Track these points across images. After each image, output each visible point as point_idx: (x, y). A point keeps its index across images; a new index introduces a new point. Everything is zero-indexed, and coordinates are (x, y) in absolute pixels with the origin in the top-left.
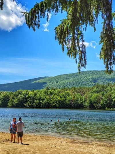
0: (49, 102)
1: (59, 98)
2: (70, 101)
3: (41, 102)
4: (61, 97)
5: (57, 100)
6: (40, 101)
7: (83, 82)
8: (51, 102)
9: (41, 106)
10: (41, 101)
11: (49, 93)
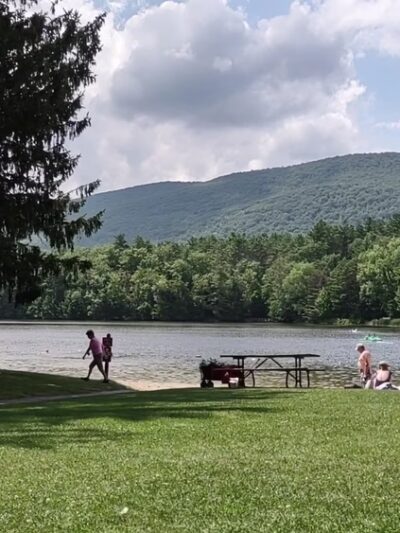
0: (123, 297)
1: (162, 281)
2: (206, 293)
3: (88, 298)
4: (170, 277)
5: (153, 288)
6: (83, 294)
7: (334, 205)
8: (128, 297)
9: (89, 313)
10: (89, 295)
11: (124, 260)
